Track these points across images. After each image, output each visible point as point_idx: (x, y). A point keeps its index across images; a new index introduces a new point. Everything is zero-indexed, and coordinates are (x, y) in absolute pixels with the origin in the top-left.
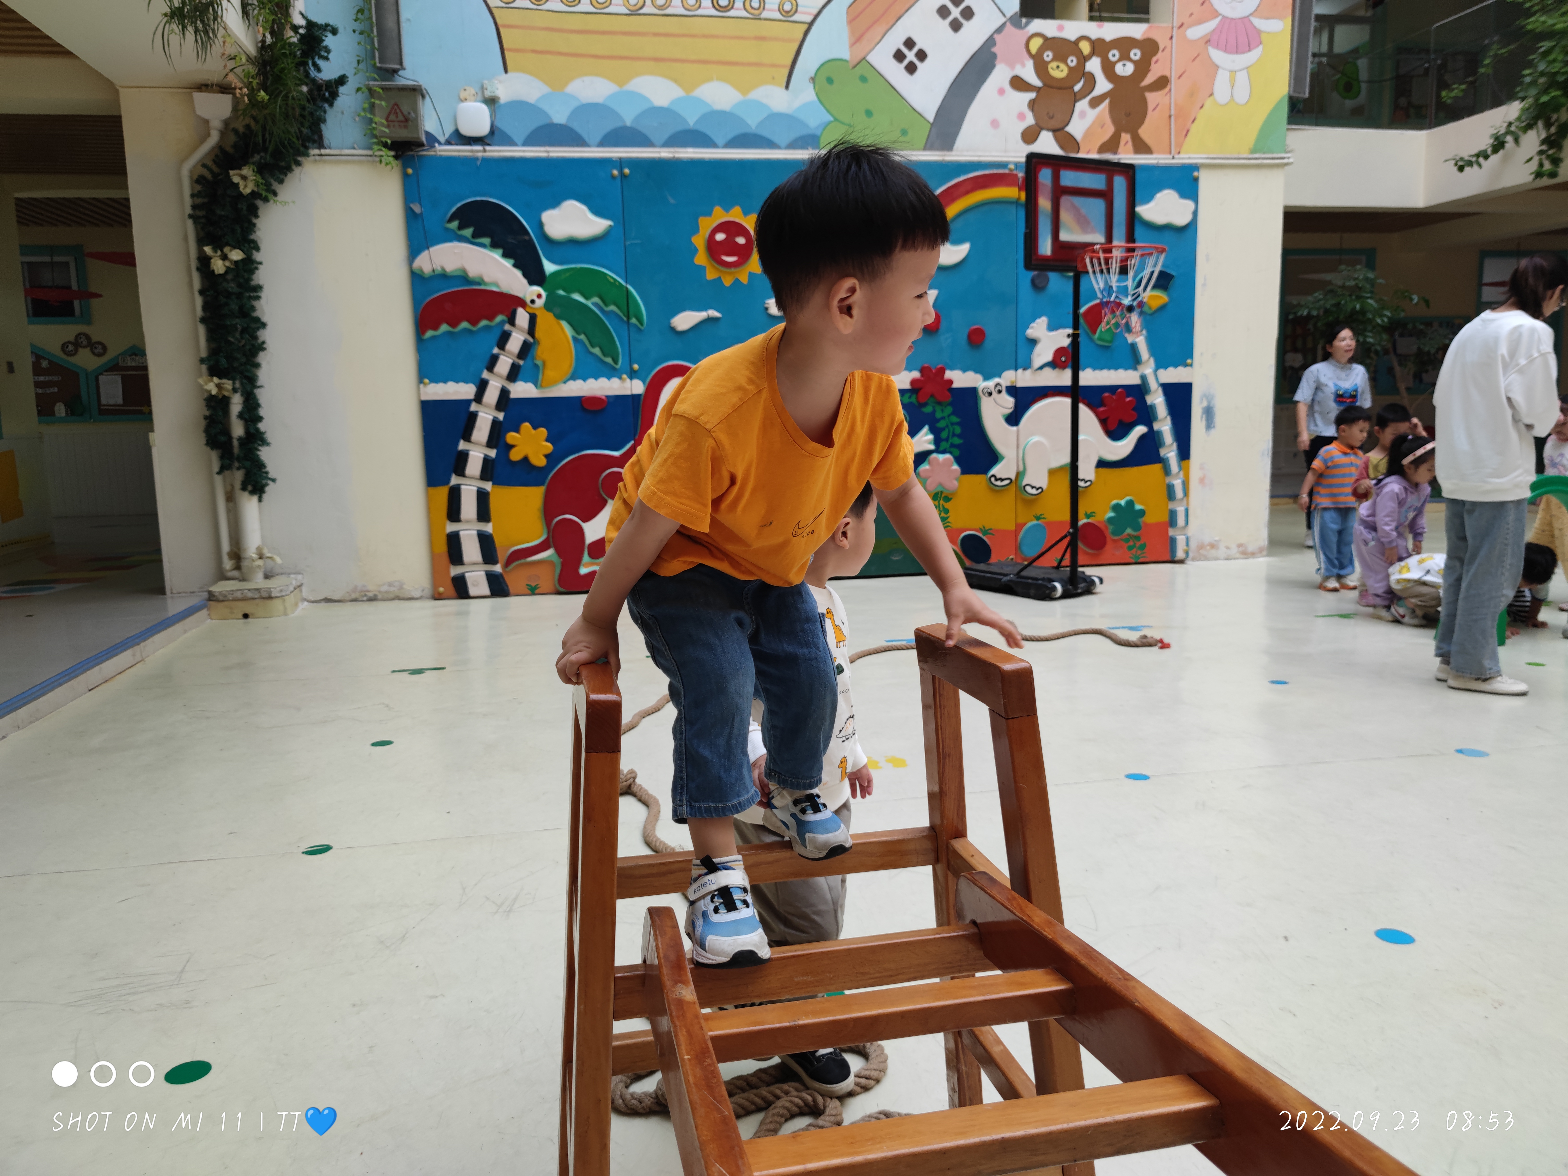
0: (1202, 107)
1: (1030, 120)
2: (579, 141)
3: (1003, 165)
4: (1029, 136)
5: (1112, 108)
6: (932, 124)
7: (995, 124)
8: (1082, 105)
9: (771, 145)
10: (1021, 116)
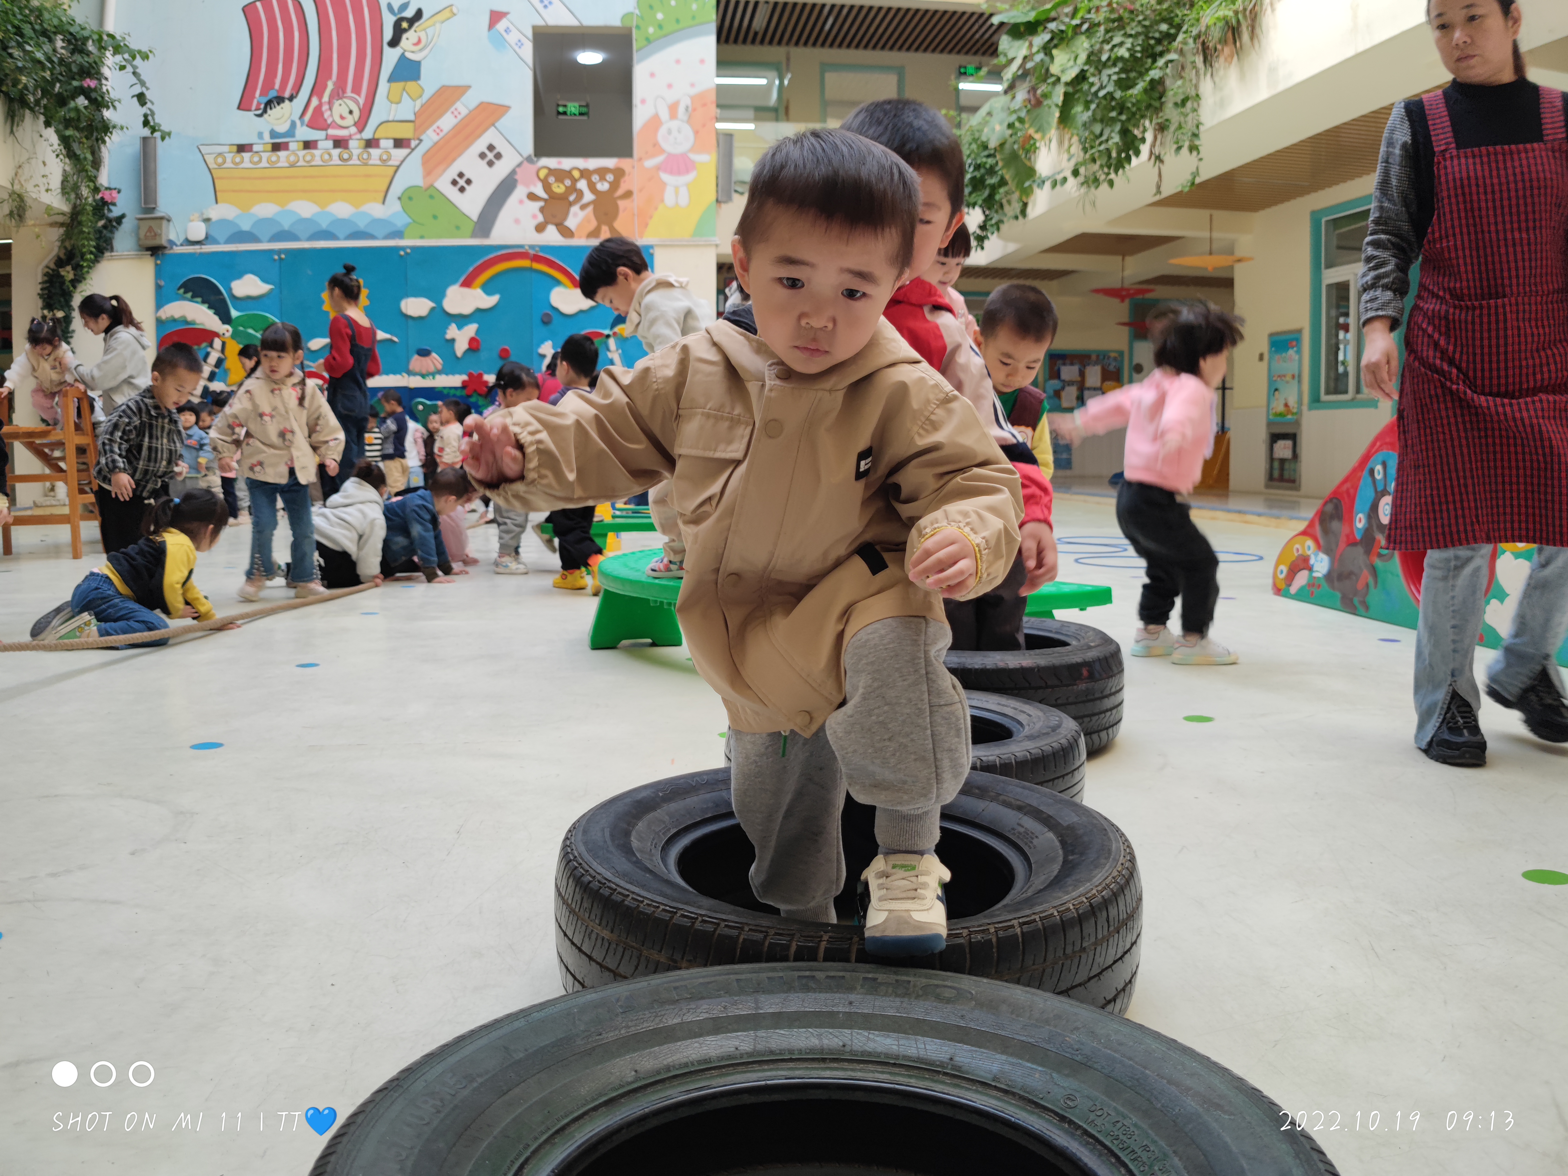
0: (656, 209)
1: (540, 218)
2: (257, 240)
3: (521, 246)
4: (540, 228)
5: (595, 211)
6: (476, 223)
7: (517, 221)
8: (575, 209)
9: (372, 237)
10: (535, 217)
